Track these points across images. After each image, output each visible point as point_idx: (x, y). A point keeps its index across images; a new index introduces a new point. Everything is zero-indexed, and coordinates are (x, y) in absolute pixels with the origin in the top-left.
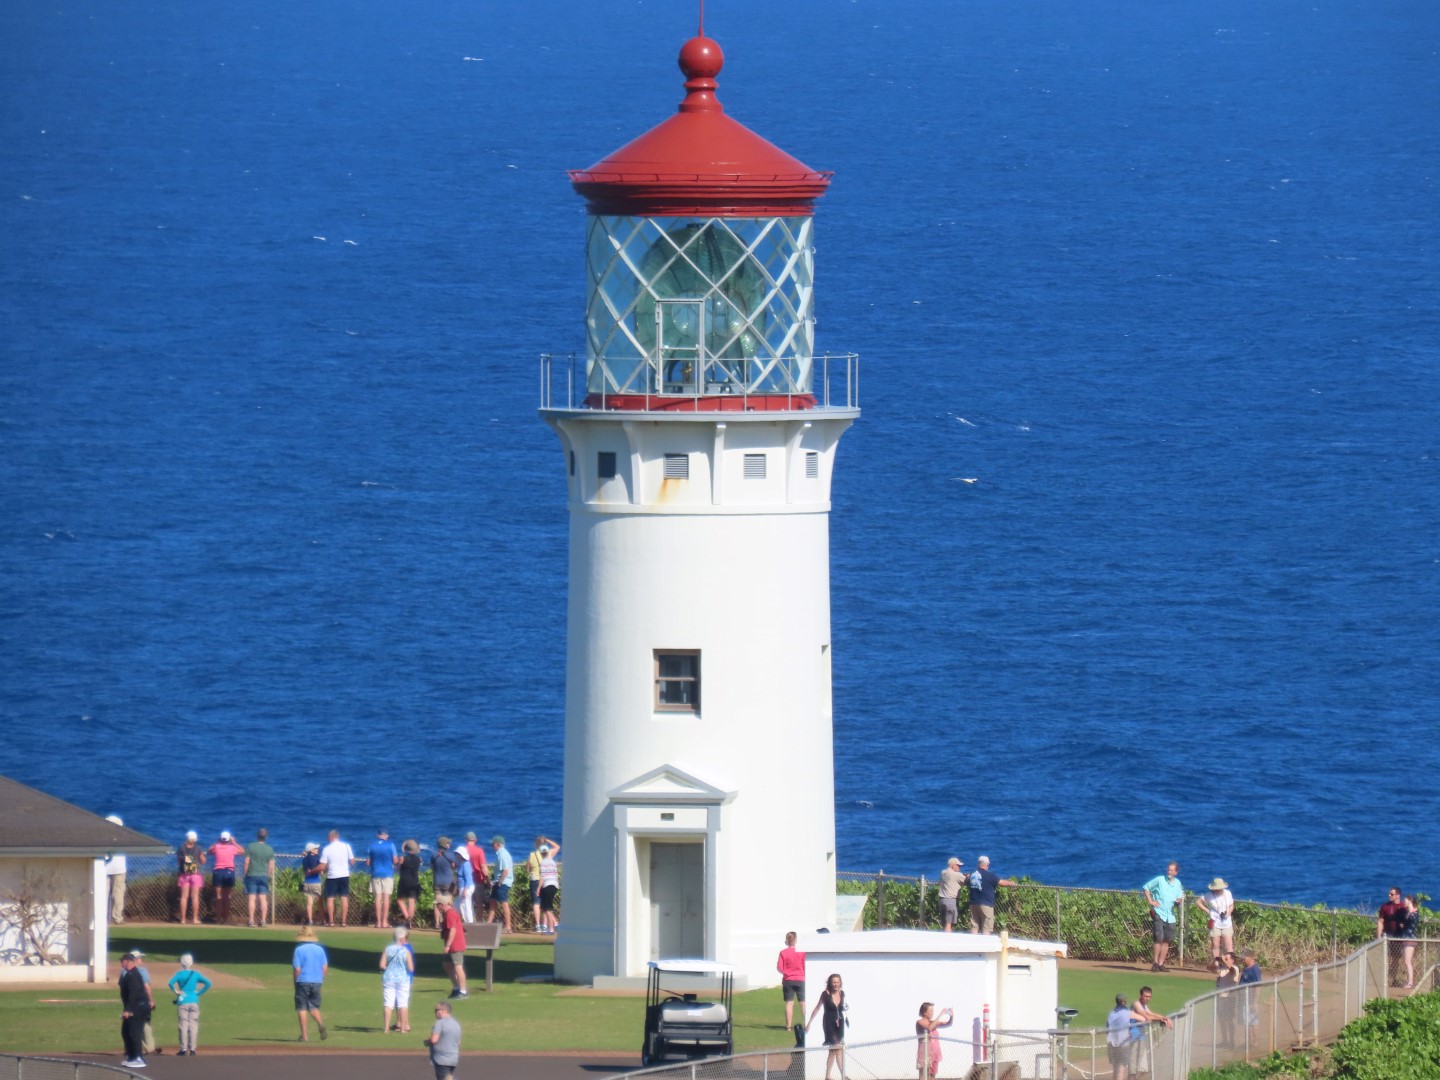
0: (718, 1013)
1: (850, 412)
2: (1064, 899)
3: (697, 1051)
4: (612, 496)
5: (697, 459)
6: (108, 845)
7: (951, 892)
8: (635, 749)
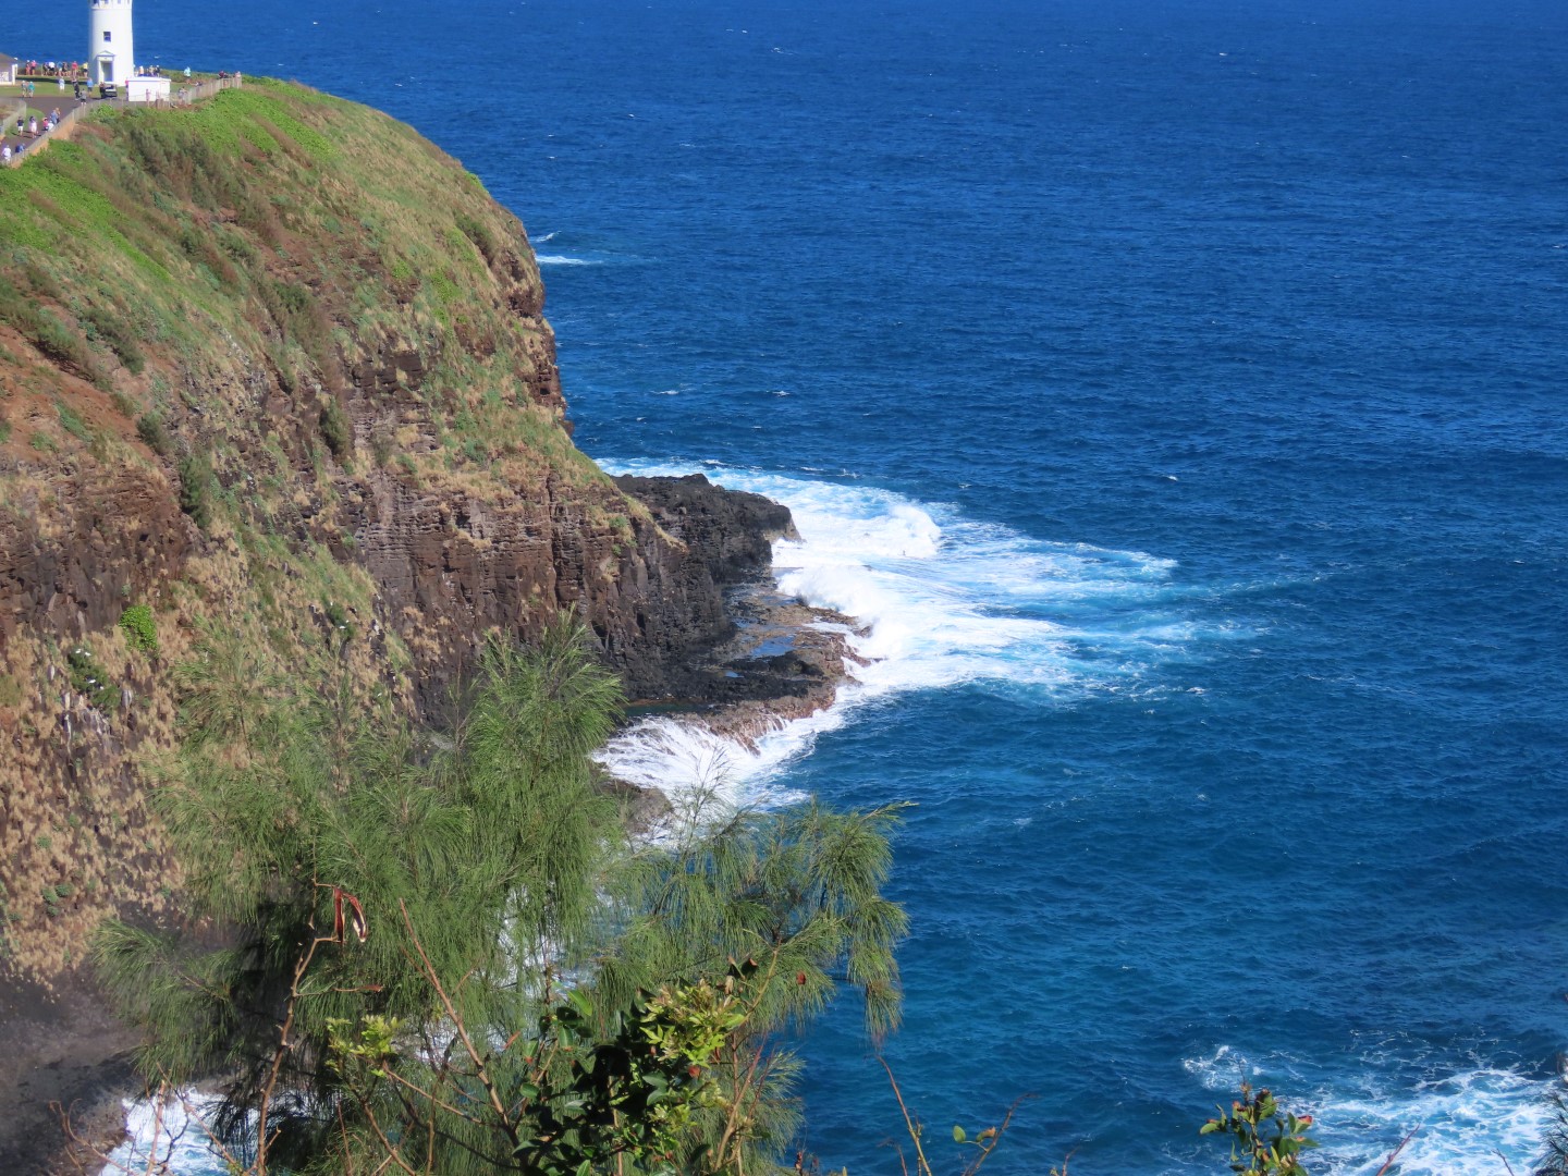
2: (170, 72)
4: (96, 7)
6: (15, 62)
7: (152, 71)
8: (101, 48)
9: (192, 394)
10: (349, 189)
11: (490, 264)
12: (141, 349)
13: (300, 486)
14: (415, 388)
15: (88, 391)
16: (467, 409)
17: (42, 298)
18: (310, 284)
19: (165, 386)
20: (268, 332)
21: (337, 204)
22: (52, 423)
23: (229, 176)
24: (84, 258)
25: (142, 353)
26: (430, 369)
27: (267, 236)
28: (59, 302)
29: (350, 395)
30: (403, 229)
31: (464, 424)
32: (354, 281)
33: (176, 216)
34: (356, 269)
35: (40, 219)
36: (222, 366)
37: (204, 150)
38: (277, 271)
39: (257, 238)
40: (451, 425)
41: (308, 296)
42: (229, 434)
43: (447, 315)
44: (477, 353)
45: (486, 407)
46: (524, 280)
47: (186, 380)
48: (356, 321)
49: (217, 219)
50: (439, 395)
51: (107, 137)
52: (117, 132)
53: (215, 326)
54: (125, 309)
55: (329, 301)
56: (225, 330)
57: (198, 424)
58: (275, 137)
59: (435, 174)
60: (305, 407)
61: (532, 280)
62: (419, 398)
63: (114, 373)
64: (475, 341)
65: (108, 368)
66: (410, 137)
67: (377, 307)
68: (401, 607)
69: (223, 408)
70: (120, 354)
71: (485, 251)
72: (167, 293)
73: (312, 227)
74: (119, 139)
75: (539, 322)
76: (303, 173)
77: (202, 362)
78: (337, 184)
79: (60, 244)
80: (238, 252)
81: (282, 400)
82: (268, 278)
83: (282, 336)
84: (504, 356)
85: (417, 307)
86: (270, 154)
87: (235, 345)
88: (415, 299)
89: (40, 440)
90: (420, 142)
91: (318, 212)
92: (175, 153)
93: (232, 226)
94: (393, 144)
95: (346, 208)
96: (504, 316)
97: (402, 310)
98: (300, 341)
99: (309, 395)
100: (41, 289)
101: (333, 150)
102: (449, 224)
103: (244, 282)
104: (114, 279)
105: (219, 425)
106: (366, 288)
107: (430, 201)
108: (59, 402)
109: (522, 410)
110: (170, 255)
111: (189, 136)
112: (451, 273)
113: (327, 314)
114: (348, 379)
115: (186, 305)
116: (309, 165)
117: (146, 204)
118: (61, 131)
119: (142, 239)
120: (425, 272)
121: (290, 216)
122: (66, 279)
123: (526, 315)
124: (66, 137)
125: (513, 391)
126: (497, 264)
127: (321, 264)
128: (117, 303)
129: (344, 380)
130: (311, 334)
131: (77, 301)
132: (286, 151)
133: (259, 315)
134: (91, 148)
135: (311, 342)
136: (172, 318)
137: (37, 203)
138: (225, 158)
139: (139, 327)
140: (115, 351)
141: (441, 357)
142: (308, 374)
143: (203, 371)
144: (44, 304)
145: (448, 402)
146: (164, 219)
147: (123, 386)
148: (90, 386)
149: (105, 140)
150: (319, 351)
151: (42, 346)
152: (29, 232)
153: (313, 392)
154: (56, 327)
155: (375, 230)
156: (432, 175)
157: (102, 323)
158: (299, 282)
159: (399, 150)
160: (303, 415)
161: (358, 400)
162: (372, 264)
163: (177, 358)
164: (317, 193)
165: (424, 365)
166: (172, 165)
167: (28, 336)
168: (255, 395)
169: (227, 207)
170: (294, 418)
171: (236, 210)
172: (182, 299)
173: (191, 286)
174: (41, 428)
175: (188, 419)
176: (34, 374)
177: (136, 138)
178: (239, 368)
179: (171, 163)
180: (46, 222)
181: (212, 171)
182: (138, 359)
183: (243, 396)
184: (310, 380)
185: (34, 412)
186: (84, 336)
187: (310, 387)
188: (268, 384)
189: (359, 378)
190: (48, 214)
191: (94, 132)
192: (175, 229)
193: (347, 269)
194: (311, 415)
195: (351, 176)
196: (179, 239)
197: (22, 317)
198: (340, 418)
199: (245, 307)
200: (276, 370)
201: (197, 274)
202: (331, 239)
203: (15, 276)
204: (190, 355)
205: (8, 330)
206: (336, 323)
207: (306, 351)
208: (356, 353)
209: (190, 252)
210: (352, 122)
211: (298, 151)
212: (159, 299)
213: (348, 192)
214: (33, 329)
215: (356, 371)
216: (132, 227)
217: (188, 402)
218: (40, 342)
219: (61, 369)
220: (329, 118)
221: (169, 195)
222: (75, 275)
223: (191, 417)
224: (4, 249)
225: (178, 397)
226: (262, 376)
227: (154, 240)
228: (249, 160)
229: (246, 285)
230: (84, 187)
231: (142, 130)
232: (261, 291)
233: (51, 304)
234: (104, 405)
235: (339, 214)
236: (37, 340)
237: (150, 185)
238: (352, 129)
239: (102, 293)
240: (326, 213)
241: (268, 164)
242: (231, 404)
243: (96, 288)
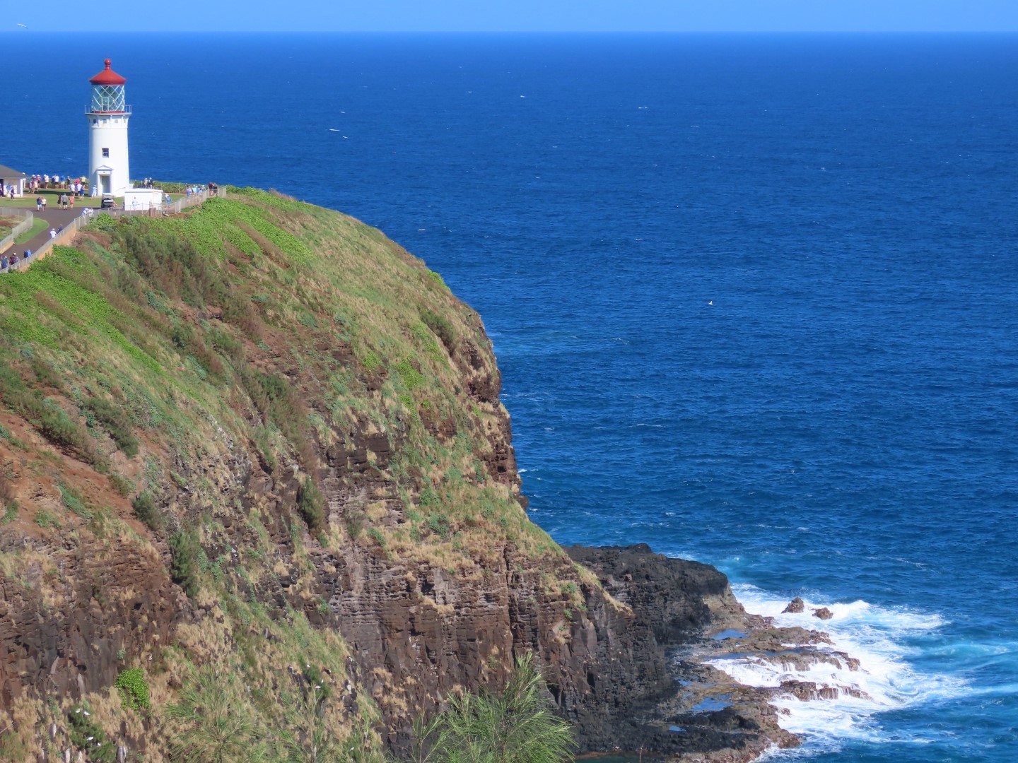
0: (112, 201)
1: (130, 113)
2: (162, 184)
3: (109, 206)
4: (95, 126)
5: (108, 120)
6: (23, 177)
7: (146, 183)
8: (99, 163)
9: (181, 475)
10: (323, 287)
11: (451, 354)
12: (136, 434)
13: (279, 557)
14: (384, 467)
15: (88, 473)
16: (431, 486)
17: (47, 389)
18: (288, 374)
19: (157, 468)
20: (250, 418)
21: (312, 301)
22: (55, 502)
23: (215, 277)
24: (85, 353)
25: (136, 439)
26: (397, 449)
27: (249, 331)
28: (62, 393)
29: (324, 475)
30: (372, 323)
31: (428, 500)
32: (328, 370)
33: (167, 314)
34: (329, 359)
35: (44, 318)
36: (209, 449)
37: (192, 253)
38: (258, 362)
39: (240, 333)
40: (416, 501)
41: (286, 385)
42: (215, 511)
43: (413, 400)
44: (440, 435)
45: (448, 484)
46: (482, 368)
47: (176, 462)
48: (329, 406)
49: (204, 316)
50: (405, 473)
51: (105, 243)
52: (114, 239)
53: (203, 412)
54: (121, 398)
55: (305, 389)
56: (211, 416)
57: (187, 502)
58: (256, 241)
59: (401, 273)
60: (284, 486)
61: (490, 368)
62: (387, 477)
63: (111, 456)
64: (438, 424)
65: (106, 451)
66: (378, 240)
67: (349, 394)
68: (371, 668)
69: (210, 487)
70: (117, 439)
71: (447, 343)
72: (159, 383)
73: (290, 322)
74: (116, 245)
75: (496, 406)
76: (282, 273)
77: (190, 446)
78: (313, 283)
79: (62, 340)
80: (221, 346)
81: (263, 479)
82: (251, 369)
83: (263, 421)
84: (464, 437)
85: (385, 394)
86: (252, 257)
87: (220, 429)
88: (384, 386)
89: (44, 518)
90: (387, 244)
91: (295, 309)
92: (166, 257)
93: (218, 322)
94: (363, 246)
95: (320, 304)
96: (464, 401)
97: (372, 397)
98: (279, 425)
99: (288, 475)
100: (46, 380)
101: (309, 252)
102: (414, 318)
103: (229, 373)
104: (112, 371)
105: (206, 503)
106: (339, 377)
107: (397, 297)
108: (62, 483)
109: (481, 486)
110: (162, 349)
111: (179, 241)
112: (416, 363)
113: (304, 401)
114: (323, 460)
115: (177, 394)
116: (287, 266)
117: (141, 303)
119: (136, 334)
120: (392, 362)
121: (270, 313)
122: (68, 372)
123: (484, 400)
124: (68, 243)
125: (473, 470)
126: (458, 354)
127: (298, 355)
128: (115, 393)
129: (319, 460)
130: (289, 419)
131: (77, 391)
132: (266, 253)
133: (243, 403)
134: (91, 253)
135: (289, 427)
136: (163, 405)
137: (43, 303)
138: (212, 261)
139: (134, 415)
140: (112, 436)
141: (407, 438)
142: (287, 455)
143: (192, 454)
144: (48, 395)
145: (413, 479)
146: (156, 316)
147: (120, 468)
148: (89, 469)
149: (103, 246)
150: (296, 435)
151: (46, 433)
152: (35, 330)
153: (292, 472)
154: (59, 415)
155: (347, 324)
156: (398, 273)
157: (100, 411)
158: (279, 372)
159: (368, 251)
160: (282, 492)
161: (332, 479)
162: (344, 355)
163: (167, 442)
164: (295, 291)
165: (392, 446)
166: (163, 268)
167: (34, 423)
168: (239, 475)
169: (214, 305)
170: (274, 496)
171: (222, 307)
172: (173, 388)
173: (180, 377)
174: (45, 507)
175: (177, 497)
176: (40, 458)
177: (131, 243)
178: (224, 451)
179: (162, 265)
180: (50, 320)
181: (199, 273)
182: (133, 443)
183: (228, 476)
184: (289, 461)
185: (39, 492)
186: (84, 423)
187: (288, 468)
188: (250, 465)
189: (333, 459)
190: (52, 313)
191: (94, 238)
192: (167, 325)
193: (322, 359)
194: (290, 493)
195: (325, 276)
196: (170, 334)
197: (28, 406)
198: (315, 495)
199: (229, 395)
200: (257, 452)
201: (186, 366)
202: (307, 333)
203: (22, 369)
204: (180, 439)
205: (15, 419)
206: (312, 409)
207: (285, 435)
208: (330, 436)
209: (180, 345)
210: (326, 227)
211: (277, 254)
212: (151, 388)
213: (323, 290)
214: (39, 417)
215: (330, 452)
216: (128, 324)
217: (178, 482)
218: (44, 429)
219: (63, 453)
220: (305, 223)
221: (161, 295)
222: (76, 368)
223: (181, 496)
224: (12, 345)
225: (169, 478)
226: (245, 458)
227: (147, 335)
228: (233, 262)
229: (231, 375)
230: (84, 288)
231: (137, 237)
232: (244, 380)
233: (54, 394)
234: (102, 485)
235: (315, 310)
236: (42, 427)
237: (144, 286)
238: (326, 233)
239: (101, 384)
240: (303, 310)
241: (250, 265)
242: (217, 484)
243: (95, 380)
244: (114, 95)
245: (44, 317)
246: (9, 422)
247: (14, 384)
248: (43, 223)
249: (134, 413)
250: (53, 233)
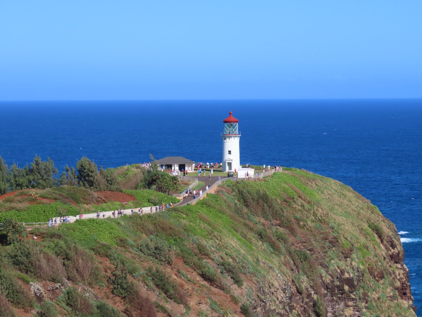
0: (232, 174)
1: (240, 135)
2: (254, 166)
3: (231, 176)
4: (225, 141)
5: (231, 138)
6: (193, 163)
7: (247, 166)
8: (227, 157)
9: (262, 295)
10: (325, 212)
11: (382, 242)
12: (242, 277)
14: (352, 292)
15: (221, 294)
16: (373, 301)
17: (203, 256)
18: (309, 250)
19: (251, 292)
20: (292, 270)
21: (320, 218)
22: (207, 306)
23: (277, 207)
24: (220, 241)
25: (242, 279)
26: (358, 285)
27: (292, 231)
28: (210, 258)
29: (326, 295)
30: (347, 228)
31: (372, 307)
32: (327, 249)
33: (256, 223)
34: (328, 244)
36: (274, 283)
37: (267, 197)
38: (296, 245)
39: (288, 232)
40: (366, 308)
41: (309, 255)
42: (277, 311)
43: (365, 263)
44: (377, 278)
45: (381, 300)
46: (396, 248)
47: (260, 289)
48: (327, 265)
49: (272, 225)
50: (361, 295)
51: (229, 192)
52: (233, 190)
53: (272, 267)
54: (236, 261)
55: (317, 257)
56: (275, 269)
57: (264, 307)
58: (296, 191)
59: (360, 206)
60: (308, 300)
61: (399, 248)
62: (353, 297)
63: (232, 286)
64: (376, 273)
65: (229, 284)
66: (349, 191)
67: (336, 260)
69: (275, 301)
70: (234, 279)
71: (380, 237)
72: (252, 254)
73: (310, 227)
74: (234, 193)
75: (402, 266)
76: (307, 206)
77: (266, 282)
78: (320, 210)
79: (210, 235)
80: (280, 238)
81: (298, 297)
82: (293, 248)
83: (298, 271)
84: (388, 280)
85: (352, 260)
86: (293, 198)
87: (279, 275)
88: (352, 256)
89: (202, 313)
90: (353, 193)
91: (312, 221)
92: (256, 198)
93: (278, 227)
94: (343, 194)
95: (324, 220)
96: (388, 263)
97: (346, 261)
98: (305, 273)
99: (309, 296)
100: (203, 253)
101: (318, 196)
102: (365, 226)
103: (283, 250)
104: (232, 249)
105: (273, 308)
106: (332, 252)
107: (357, 217)
108: (210, 298)
109: (395, 301)
110: (254, 239)
111: (261, 192)
112: (366, 246)
113: (316, 263)
114: (325, 289)
115: (260, 259)
116: (309, 203)
117: (244, 219)
118: (212, 190)
119: (243, 232)
120: (356, 245)
121: (301, 223)
122: (213, 249)
123: (397, 263)
124: (213, 192)
125: (392, 294)
126: (385, 242)
127: (314, 242)
128: (233, 258)
129: (323, 289)
130: (310, 271)
131: (217, 257)
132: (300, 197)
133: (289, 263)
134: (223, 197)
135: (310, 274)
136: (254, 264)
137: (202, 219)
138: (276, 200)
139: (241, 268)
140: (232, 278)
141: (362, 280)
142: (309, 287)
143: (267, 286)
144: (204, 259)
145: (365, 298)
146: (251, 224)
147: (235, 292)
148: (222, 292)
149: (228, 193)
150: (313, 278)
151: (203, 276)
152: (199, 231)
153: (311, 294)
154: (209, 268)
155: (336, 229)
156: (358, 206)
157: (227, 266)
158: (305, 250)
159: (345, 196)
160: (306, 303)
161: (329, 297)
162: (334, 242)
163: (256, 280)
164: (312, 214)
165: (355, 283)
166: (255, 203)
167: (198, 272)
168: (287, 295)
169: (276, 220)
170: (303, 305)
171: (280, 221)
172: (258, 256)
173: (262, 251)
174: (202, 309)
175: (260, 305)
176: (200, 287)
177: (240, 193)
178: (281, 285)
179: (254, 202)
180: (205, 226)
181: (270, 205)
182: (241, 281)
183: (283, 296)
184: (310, 289)
185: (200, 302)
186: (219, 272)
187: (309, 292)
188: (292, 291)
189: (329, 289)
190: (206, 223)
191: (224, 190)
192: (256, 229)
193: (324, 244)
194: (310, 304)
195: (326, 207)
196: (257, 233)
197: (196, 264)
198: (321, 305)
199: (283, 260)
200: (296, 285)
201: (264, 247)
202: (318, 232)
203: (193, 248)
204: (261, 279)
205: (189, 269)
206: (320, 266)
207: (308, 277)
208: (328, 278)
209: (262, 238)
210: (326, 185)
211: (304, 197)
212: (249, 257)
213: (325, 213)
214: (200, 269)
215: (328, 286)
216: (239, 228)
217: (261, 298)
218: (202, 274)
219: (210, 285)
220: (317, 184)
221: (253, 215)
222: (216, 247)
223: (262, 304)
224: (189, 237)
225: (257, 296)
226: (290, 288)
227: (247, 233)
228: (285, 201)
229: (284, 251)
230: (220, 212)
231: (243, 189)
232: (290, 253)
233: (207, 259)
234: (227, 299)
235: (321, 222)
236: (201, 273)
237: (246, 211)
238: (326, 188)
239: (227, 254)
240: (316, 222)
241: (292, 202)
242: (278, 299)
243: (224, 252)
244: (234, 127)
245: (202, 225)
246: (187, 271)
247: (189, 254)
248: (202, 183)
249: (242, 268)
250: (207, 188)
